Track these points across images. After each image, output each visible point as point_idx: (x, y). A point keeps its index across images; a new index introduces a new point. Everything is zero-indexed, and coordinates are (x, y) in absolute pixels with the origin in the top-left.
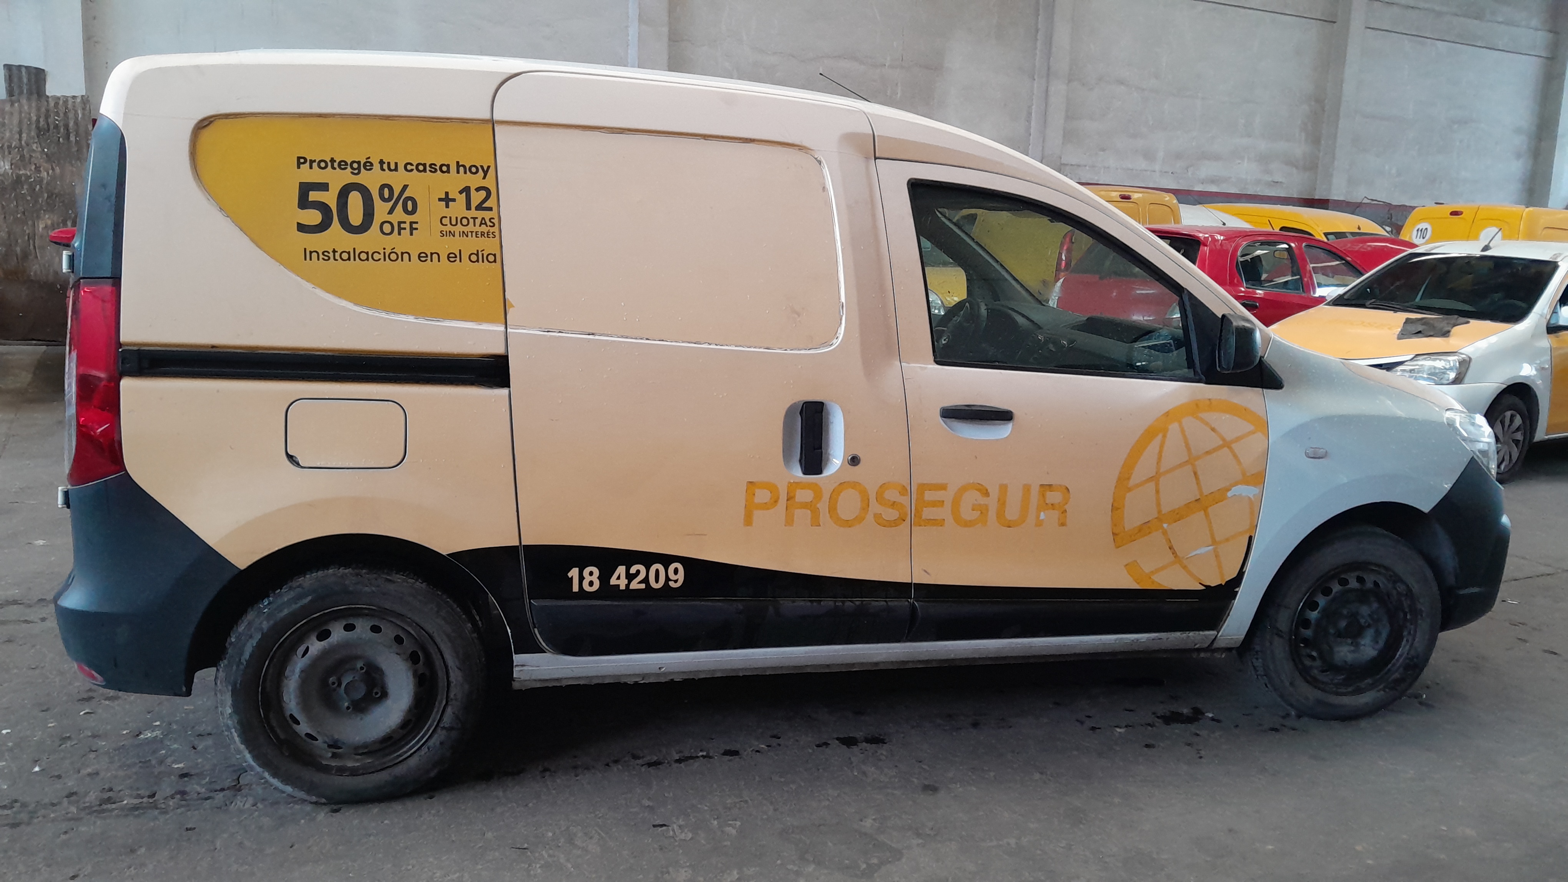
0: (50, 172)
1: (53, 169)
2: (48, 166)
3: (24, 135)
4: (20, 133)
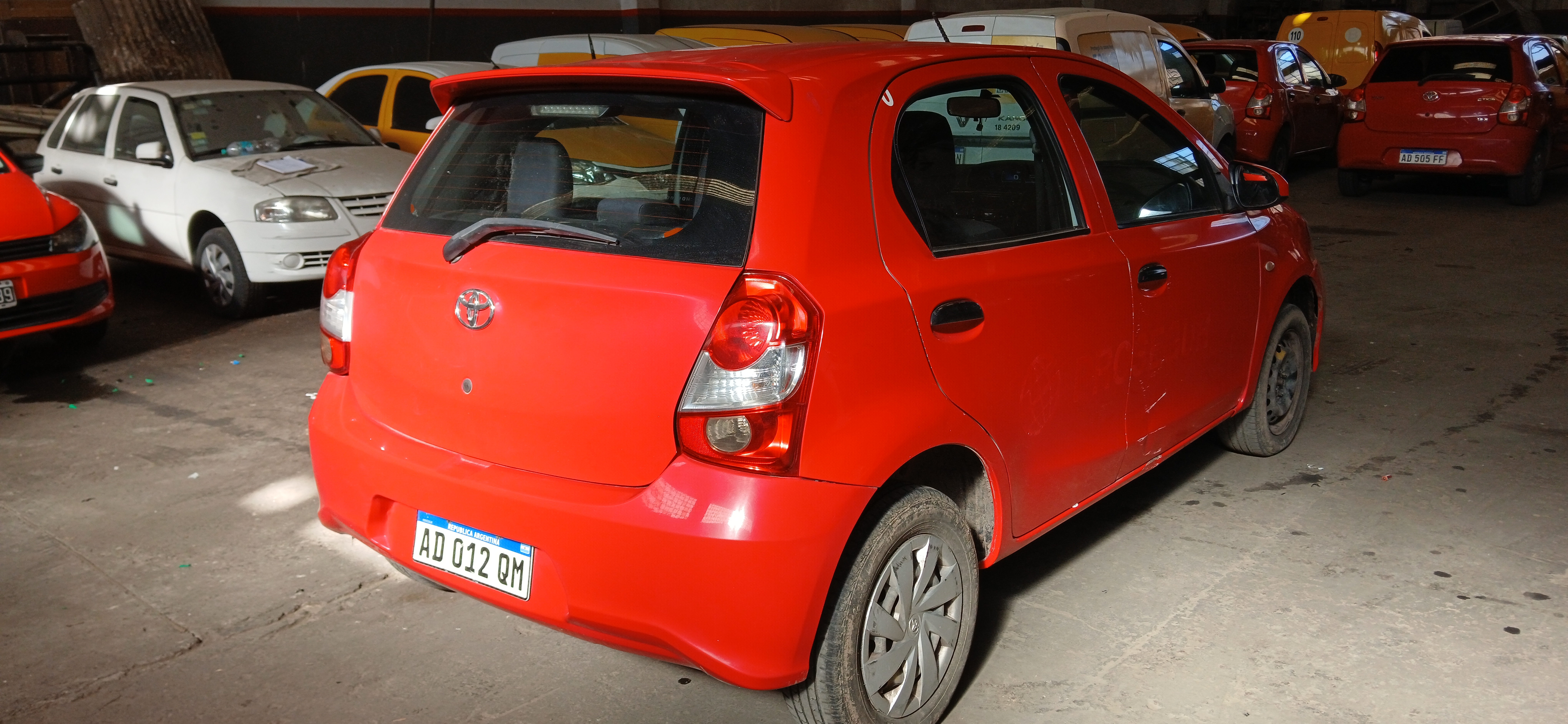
0: (185, 64)
1: (187, 61)
2: (179, 57)
3: (146, 29)
4: (141, 26)
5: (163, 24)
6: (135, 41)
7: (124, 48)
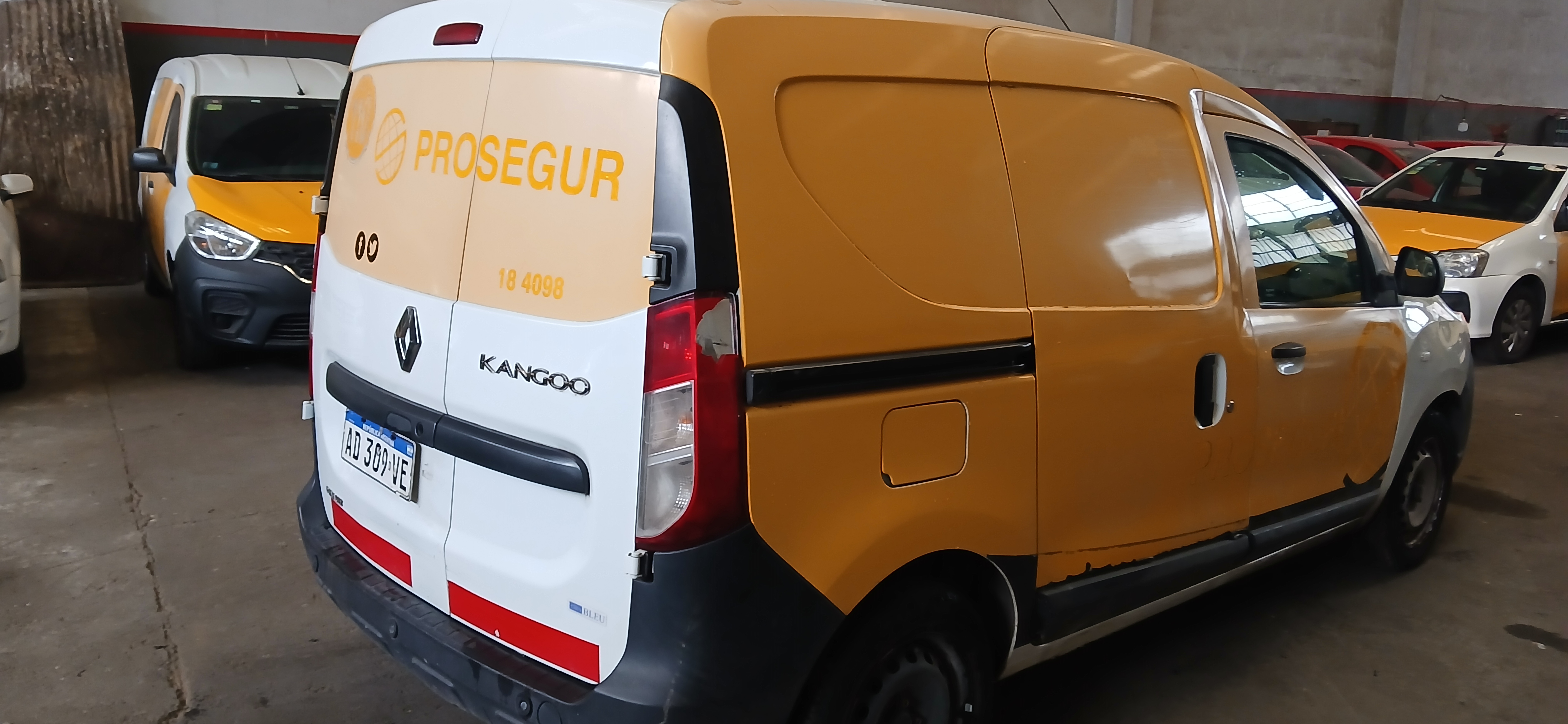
0: (78, 85)
1: (81, 82)
2: (74, 78)
3: (45, 43)
4: (41, 40)
5: (65, 40)
6: (29, 56)
7: (15, 63)
